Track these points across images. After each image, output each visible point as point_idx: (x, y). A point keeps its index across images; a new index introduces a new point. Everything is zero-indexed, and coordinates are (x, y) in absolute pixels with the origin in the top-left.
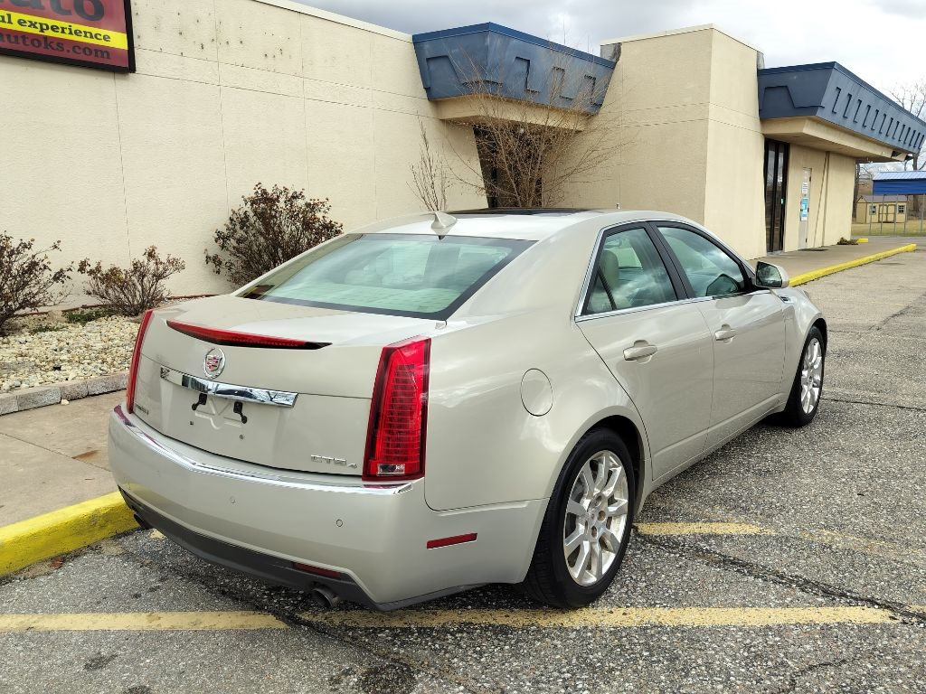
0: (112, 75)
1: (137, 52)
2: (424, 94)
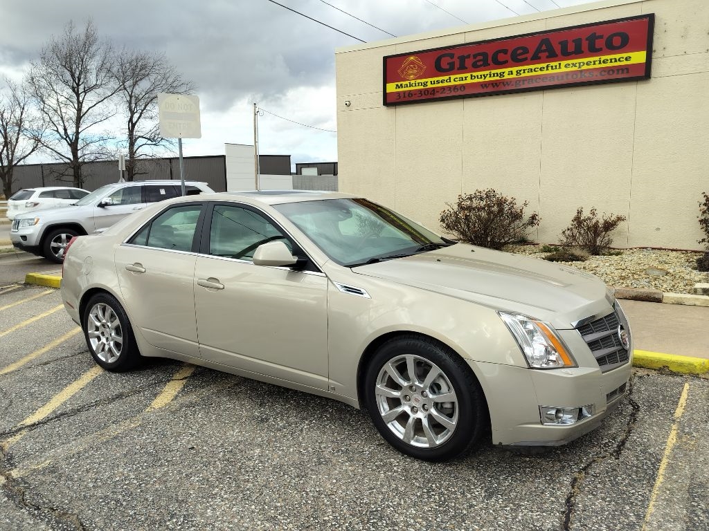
0: (636, 83)
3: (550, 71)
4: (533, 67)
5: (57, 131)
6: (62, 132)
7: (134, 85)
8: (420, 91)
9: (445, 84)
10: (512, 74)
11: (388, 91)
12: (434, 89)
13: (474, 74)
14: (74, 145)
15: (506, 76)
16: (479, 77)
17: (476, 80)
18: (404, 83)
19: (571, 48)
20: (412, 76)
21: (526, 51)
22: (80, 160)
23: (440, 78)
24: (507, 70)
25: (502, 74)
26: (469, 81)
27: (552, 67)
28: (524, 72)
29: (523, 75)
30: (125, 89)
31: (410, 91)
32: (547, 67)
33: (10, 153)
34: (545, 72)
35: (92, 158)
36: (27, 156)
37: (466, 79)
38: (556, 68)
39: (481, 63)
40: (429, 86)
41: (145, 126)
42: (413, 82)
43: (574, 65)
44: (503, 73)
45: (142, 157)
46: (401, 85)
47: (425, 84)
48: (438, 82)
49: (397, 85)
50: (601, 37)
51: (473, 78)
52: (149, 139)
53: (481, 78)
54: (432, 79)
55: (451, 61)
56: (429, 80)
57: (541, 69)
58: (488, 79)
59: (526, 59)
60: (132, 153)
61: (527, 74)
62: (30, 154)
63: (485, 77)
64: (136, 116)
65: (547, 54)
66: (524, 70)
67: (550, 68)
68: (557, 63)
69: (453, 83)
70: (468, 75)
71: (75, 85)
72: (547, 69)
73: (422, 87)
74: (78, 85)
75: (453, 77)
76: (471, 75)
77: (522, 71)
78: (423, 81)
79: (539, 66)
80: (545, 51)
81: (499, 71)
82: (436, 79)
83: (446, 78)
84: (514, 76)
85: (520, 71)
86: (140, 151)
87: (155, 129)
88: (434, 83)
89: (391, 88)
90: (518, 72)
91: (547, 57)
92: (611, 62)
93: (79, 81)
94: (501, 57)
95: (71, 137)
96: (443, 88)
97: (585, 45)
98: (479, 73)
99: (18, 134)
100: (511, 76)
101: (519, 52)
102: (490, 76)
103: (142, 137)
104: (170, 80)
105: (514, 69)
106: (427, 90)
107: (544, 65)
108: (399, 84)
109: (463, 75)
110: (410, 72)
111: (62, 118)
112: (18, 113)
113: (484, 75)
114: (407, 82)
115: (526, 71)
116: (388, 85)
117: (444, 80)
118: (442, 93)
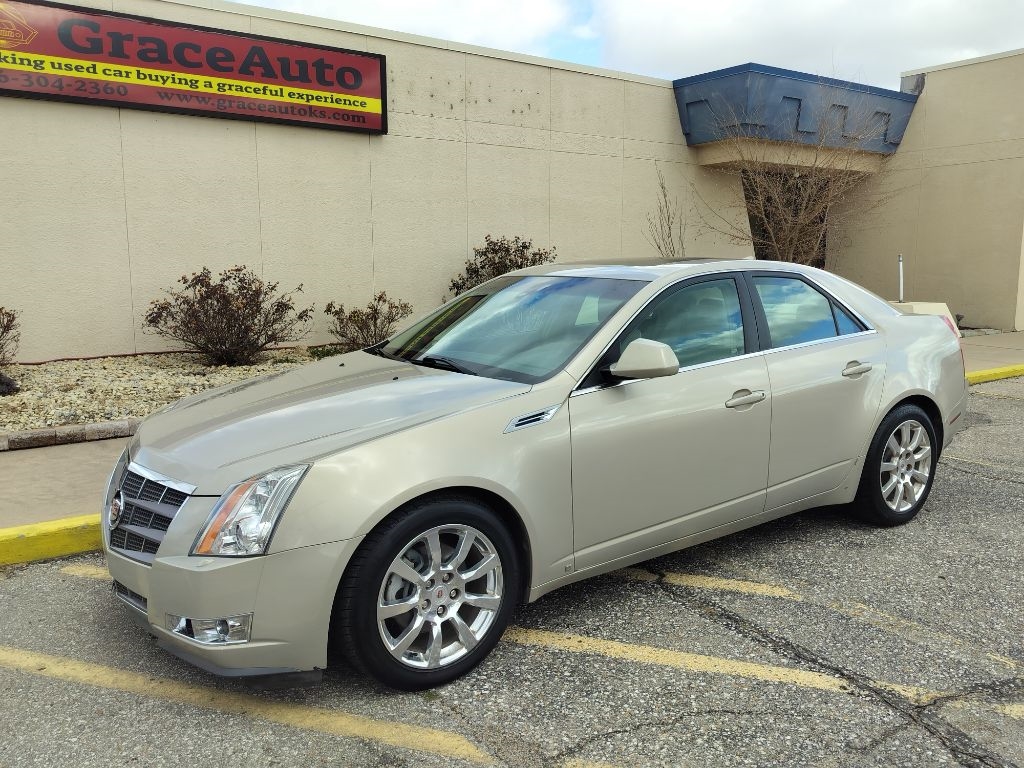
0: (367, 137)
1: (389, 114)
2: (683, 140)
3: (268, 97)
4: (245, 84)
8: (28, 75)
9: (84, 75)
10: (211, 87)
12: (58, 78)
13: (142, 70)
15: (202, 88)
16: (154, 78)
17: (147, 82)
19: (295, 71)
20: (3, 42)
21: (230, 57)
23: (74, 62)
24: (202, 79)
25: (194, 83)
26: (133, 80)
27: (271, 91)
28: (230, 89)
29: (228, 93)
32: (265, 89)
34: (261, 96)
37: (127, 76)
38: (276, 95)
39: (155, 55)
40: (49, 70)
42: (6, 53)
43: (301, 96)
44: (197, 81)
47: (39, 64)
48: (68, 67)
50: (331, 67)
51: (142, 76)
53: (157, 80)
54: (57, 60)
55: (96, 36)
56: (48, 59)
57: (256, 91)
58: (169, 84)
59: (230, 69)
61: (234, 93)
63: (164, 82)
65: (262, 70)
66: (230, 86)
67: (268, 92)
68: (277, 88)
69: (100, 76)
70: (133, 70)
72: (264, 93)
73: (31, 69)
75: (100, 66)
76: (138, 72)
77: (227, 87)
78: (32, 57)
79: (254, 85)
80: (257, 65)
81: (189, 77)
82: (64, 61)
83: (86, 64)
84: (214, 90)
85: (224, 85)
88: (60, 68)
90: (221, 87)
91: (263, 75)
92: (345, 103)
94: (190, 55)
96: (82, 81)
97: (312, 72)
98: (154, 72)
100: (209, 90)
101: (220, 55)
105: (215, 81)
106: (44, 77)
107: (261, 86)
109: (124, 68)
113: (162, 77)
115: (233, 88)
117: (82, 68)
118: (77, 90)
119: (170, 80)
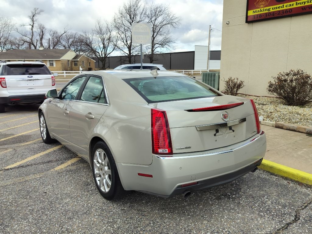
5: (123, 42)
6: (125, 42)
7: (155, 20)
8: (266, 14)
9: (281, 9)
11: (249, 15)
12: (274, 12)
13: (298, 2)
14: (130, 48)
16: (301, 3)
17: (299, 5)
18: (257, 10)
20: (262, 6)
22: (132, 54)
23: (278, 6)
26: (295, 6)
30: (151, 22)
31: (260, 14)
33: (105, 51)
35: (136, 53)
36: (111, 53)
37: (293, 5)
40: (271, 10)
41: (159, 38)
42: (262, 9)
45: (156, 53)
46: (256, 11)
47: (269, 10)
48: (276, 8)
49: (254, 11)
51: (297, 4)
52: (160, 45)
53: (302, 4)
54: (273, 7)
56: (271, 7)
60: (153, 51)
62: (112, 52)
63: (305, 3)
64: (155, 34)
69: (285, 8)
70: (294, 3)
71: (131, 21)
73: (267, 12)
74: (133, 21)
75: (285, 5)
76: (296, 3)
78: (268, 8)
82: (275, 6)
83: (281, 5)
86: (156, 50)
87: (163, 40)
88: (274, 9)
89: (251, 13)
93: (133, 19)
95: (129, 44)
96: (279, 11)
99: (109, 43)
102: (308, 3)
103: (157, 44)
104: (171, 17)
106: (270, 13)
108: (255, 10)
109: (291, 3)
110: (261, 3)
111: (126, 36)
112: (109, 35)
113: (304, 2)
114: (259, 9)
116: (249, 12)
117: (280, 7)
118: (278, 14)
119: (307, 2)
